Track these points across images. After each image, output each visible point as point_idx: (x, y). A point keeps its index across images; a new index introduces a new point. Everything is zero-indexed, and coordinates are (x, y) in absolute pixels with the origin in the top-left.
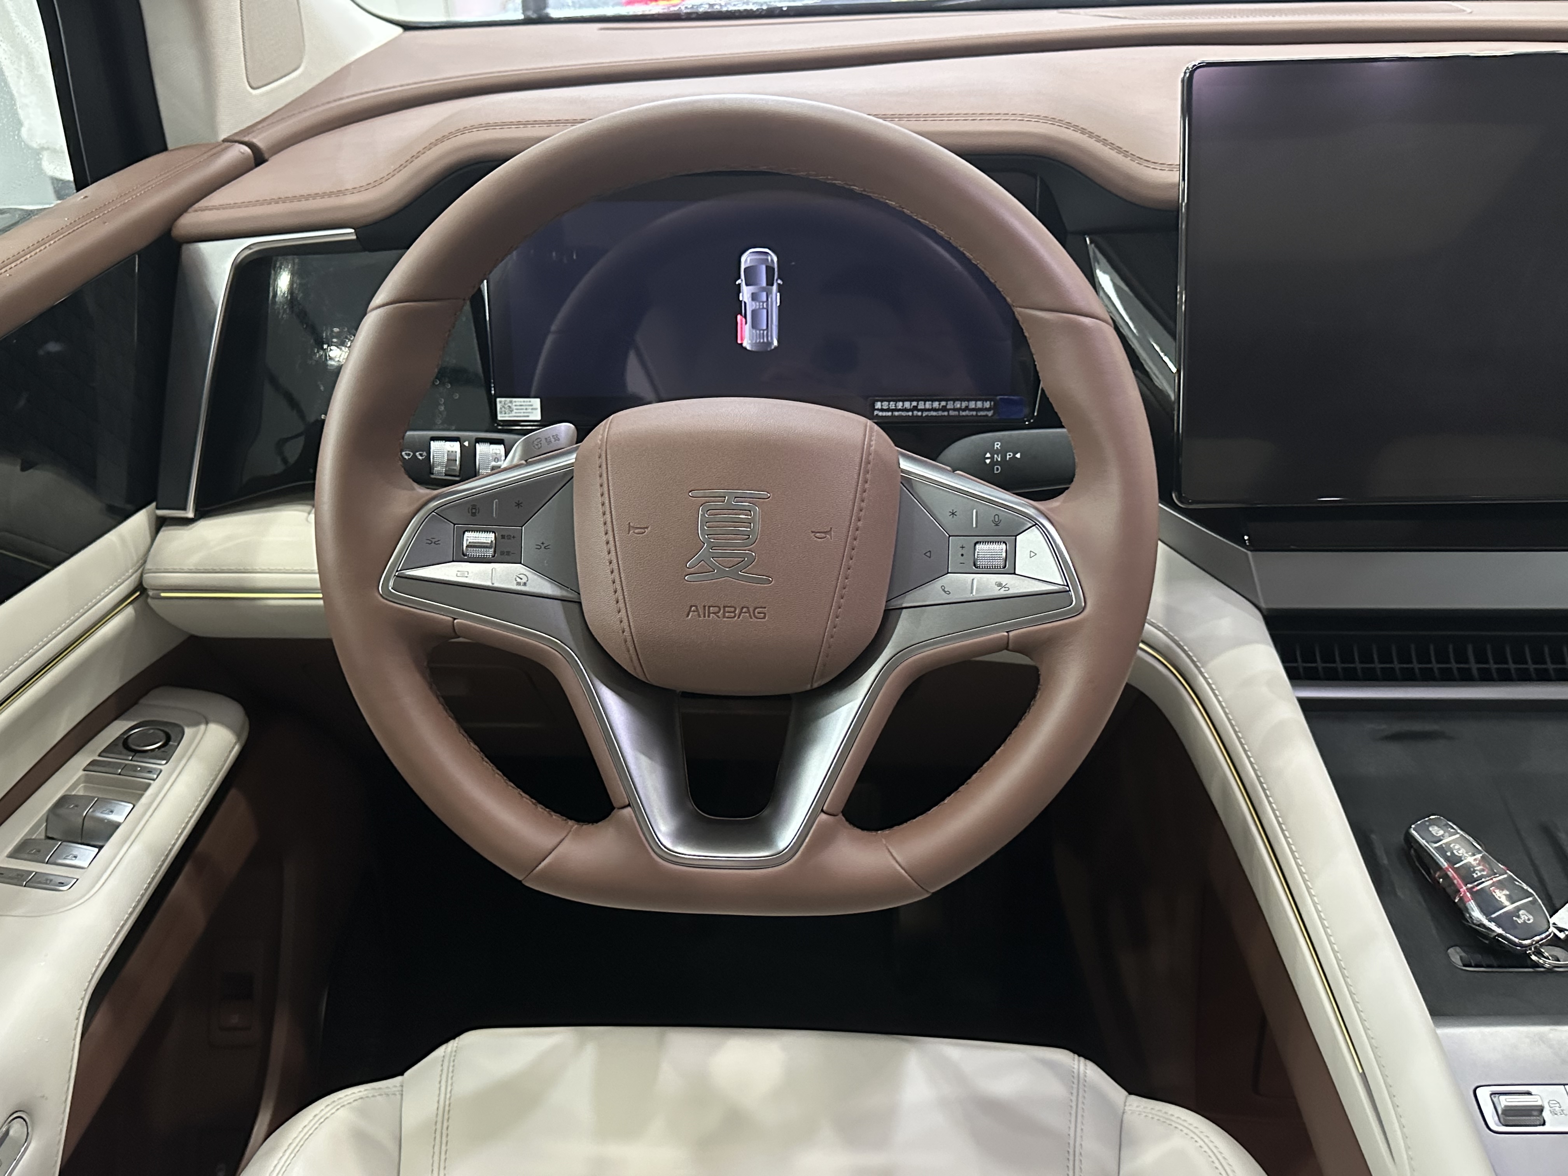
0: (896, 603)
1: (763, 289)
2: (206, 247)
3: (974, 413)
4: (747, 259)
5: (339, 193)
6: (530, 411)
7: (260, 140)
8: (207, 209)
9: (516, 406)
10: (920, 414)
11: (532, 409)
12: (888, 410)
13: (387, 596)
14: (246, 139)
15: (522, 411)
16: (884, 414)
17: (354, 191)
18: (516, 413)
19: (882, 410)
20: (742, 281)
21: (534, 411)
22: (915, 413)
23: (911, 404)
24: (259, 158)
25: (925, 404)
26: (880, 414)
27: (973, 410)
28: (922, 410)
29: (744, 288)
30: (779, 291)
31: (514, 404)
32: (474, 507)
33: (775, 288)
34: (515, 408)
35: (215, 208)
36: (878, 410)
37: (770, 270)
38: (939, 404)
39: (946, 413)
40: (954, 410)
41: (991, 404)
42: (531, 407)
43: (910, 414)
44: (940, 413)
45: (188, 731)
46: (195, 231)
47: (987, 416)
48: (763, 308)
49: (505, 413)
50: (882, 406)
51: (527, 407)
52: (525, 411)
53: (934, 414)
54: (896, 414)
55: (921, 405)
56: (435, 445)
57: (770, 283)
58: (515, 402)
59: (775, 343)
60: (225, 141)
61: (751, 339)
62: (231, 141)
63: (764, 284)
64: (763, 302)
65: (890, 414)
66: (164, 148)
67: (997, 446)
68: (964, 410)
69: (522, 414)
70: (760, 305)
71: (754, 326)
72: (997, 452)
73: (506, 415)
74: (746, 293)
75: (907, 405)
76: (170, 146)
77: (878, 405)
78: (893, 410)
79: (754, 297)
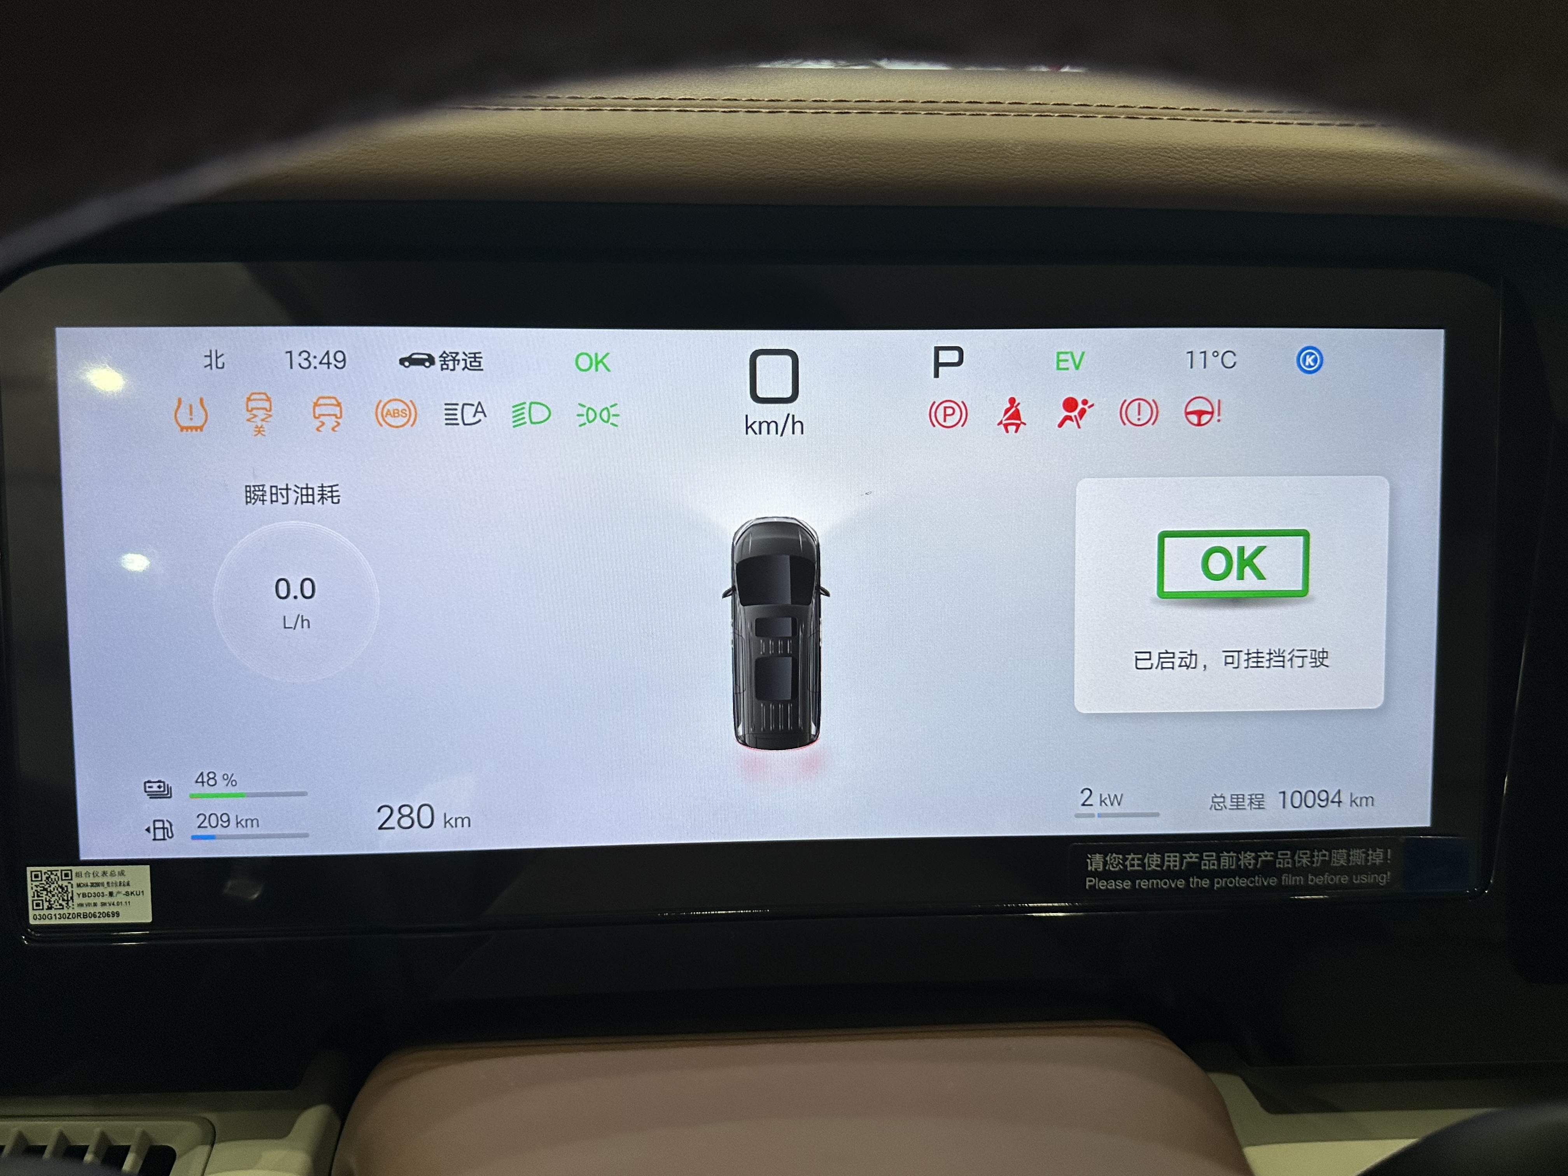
1: (785, 611)
3: (1345, 879)
6: (121, 898)
9: (79, 885)
10: (1205, 883)
11: (127, 894)
12: (1122, 875)
15: (98, 900)
16: (1112, 885)
18: (81, 905)
19: (1105, 875)
21: (130, 898)
22: (1194, 881)
23: (1182, 859)
25: (1218, 859)
26: (1102, 885)
27: (1341, 870)
28: (1211, 875)
31: (75, 881)
34: (77, 890)
36: (1095, 874)
38: (1256, 858)
39: (1273, 881)
40: (1295, 871)
41: (1385, 853)
42: (123, 890)
43: (1181, 884)
44: (1259, 881)
47: (1376, 885)
48: (785, 654)
49: (49, 908)
50: (1105, 863)
51: (114, 890)
52: (107, 899)
53: (1243, 882)
54: (1144, 884)
55: (1209, 862)
58: (78, 875)
61: (756, 723)
64: (785, 640)
65: (1127, 885)
68: (1317, 872)
69: (99, 909)
70: (776, 647)
73: (53, 912)
75: (1173, 860)
77: (1096, 863)
78: (1133, 876)
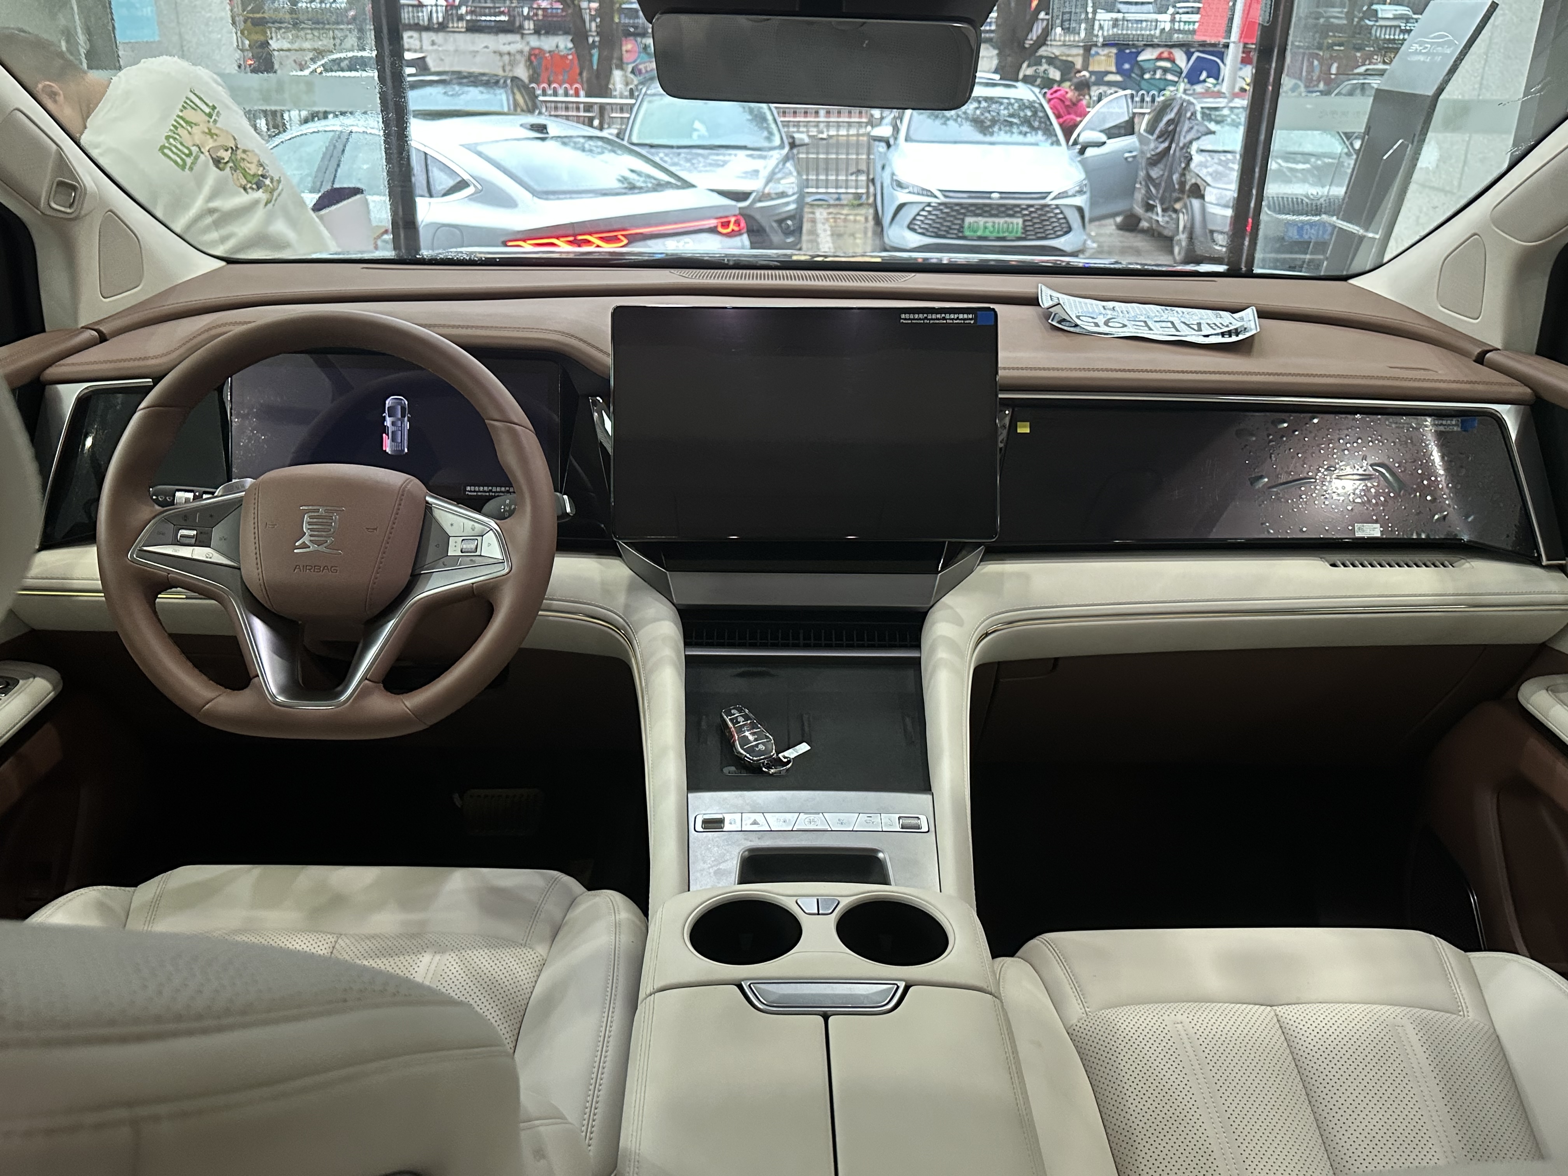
0: (417, 572)
1: (399, 419)
2: (61, 387)
4: (389, 403)
5: (146, 358)
7: (104, 329)
8: (64, 365)
10: (493, 494)
12: (475, 491)
13: (133, 561)
14: (96, 327)
16: (472, 493)
17: (156, 357)
19: (471, 491)
20: (386, 414)
22: (491, 493)
23: (488, 488)
24: (103, 338)
25: (496, 489)
26: (469, 493)
28: (495, 492)
29: (388, 419)
30: (409, 420)
32: (185, 516)
33: (406, 418)
35: (68, 365)
37: (403, 409)
38: (505, 489)
43: (488, 494)
45: (21, 682)
46: (55, 377)
48: (399, 430)
50: (470, 489)
54: (479, 494)
55: (494, 489)
56: (178, 494)
57: (403, 416)
59: (406, 450)
60: (82, 328)
61: (391, 446)
62: (86, 328)
63: (400, 416)
64: (399, 427)
65: (475, 494)
66: (43, 330)
67: (508, 502)
70: (397, 428)
71: (393, 440)
72: (507, 505)
74: (388, 422)
75: (486, 488)
76: (47, 329)
77: (468, 488)
78: (477, 492)
79: (393, 424)
